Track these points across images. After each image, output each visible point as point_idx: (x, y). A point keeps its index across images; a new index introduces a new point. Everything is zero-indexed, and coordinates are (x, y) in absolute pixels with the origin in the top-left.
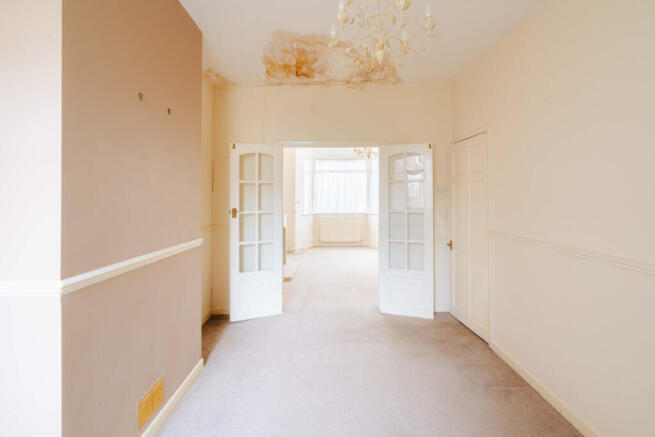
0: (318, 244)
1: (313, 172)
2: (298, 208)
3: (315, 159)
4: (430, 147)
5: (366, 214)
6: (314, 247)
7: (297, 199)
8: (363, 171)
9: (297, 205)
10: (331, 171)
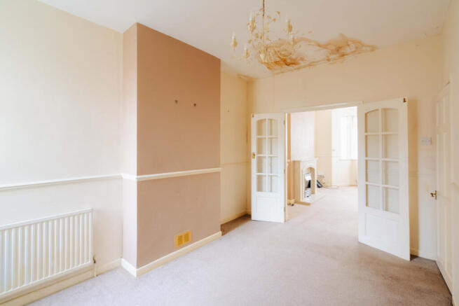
2: (334, 154)
4: (405, 101)
6: (351, 186)
7: (333, 148)
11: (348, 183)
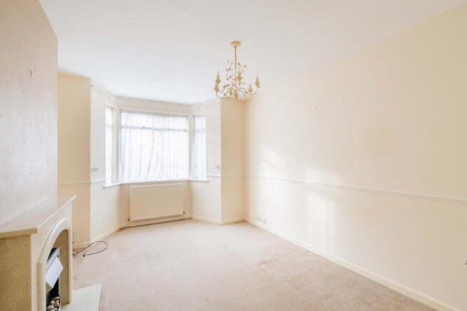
0: (124, 225)
1: (118, 128)
2: (94, 178)
3: (121, 111)
5: (189, 182)
8: (185, 130)
9: (93, 175)
10: (144, 128)
11: (117, 227)
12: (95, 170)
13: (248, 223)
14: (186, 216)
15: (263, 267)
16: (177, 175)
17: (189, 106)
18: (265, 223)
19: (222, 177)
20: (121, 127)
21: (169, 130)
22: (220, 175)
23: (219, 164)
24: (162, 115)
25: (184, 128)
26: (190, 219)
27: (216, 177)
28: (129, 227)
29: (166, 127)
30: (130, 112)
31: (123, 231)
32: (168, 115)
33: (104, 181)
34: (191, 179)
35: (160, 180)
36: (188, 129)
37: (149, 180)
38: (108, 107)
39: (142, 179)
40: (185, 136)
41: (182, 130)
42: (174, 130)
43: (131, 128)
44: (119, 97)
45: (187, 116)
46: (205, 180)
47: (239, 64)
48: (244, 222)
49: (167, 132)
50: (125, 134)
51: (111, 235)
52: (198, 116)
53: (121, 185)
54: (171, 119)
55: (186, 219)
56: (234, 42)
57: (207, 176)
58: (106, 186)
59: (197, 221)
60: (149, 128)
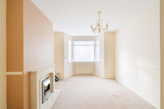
0: (74, 74)
1: (73, 46)
2: (65, 60)
3: (74, 40)
5: (94, 62)
8: (93, 45)
9: (65, 59)
10: (80, 45)
11: (72, 75)
12: (65, 58)
13: (116, 80)
14: (93, 74)
15: (113, 97)
16: (90, 60)
17: (94, 36)
18: (121, 80)
19: (104, 61)
20: (74, 45)
21: (88, 45)
22: (104, 60)
23: (104, 57)
24: (86, 40)
25: (93, 44)
26: (95, 75)
27: (103, 61)
28: (76, 75)
29: (87, 44)
30: (76, 40)
31: (74, 76)
32: (88, 40)
33: (68, 61)
34: (95, 62)
35: (84, 61)
36: (94, 44)
37: (82, 61)
38: (70, 40)
39: (79, 61)
40: (93, 47)
41: (92, 45)
42: (89, 45)
43: (76, 45)
44: (73, 37)
45: (94, 40)
46: (99, 62)
47: (101, 20)
48: (114, 79)
49: (87, 46)
50: (75, 47)
51: (70, 77)
52: (97, 40)
53: (73, 62)
54: (89, 42)
55: (93, 75)
56: (98, 12)
57: (100, 61)
58: (69, 62)
59: (96, 76)
60: (81, 45)
